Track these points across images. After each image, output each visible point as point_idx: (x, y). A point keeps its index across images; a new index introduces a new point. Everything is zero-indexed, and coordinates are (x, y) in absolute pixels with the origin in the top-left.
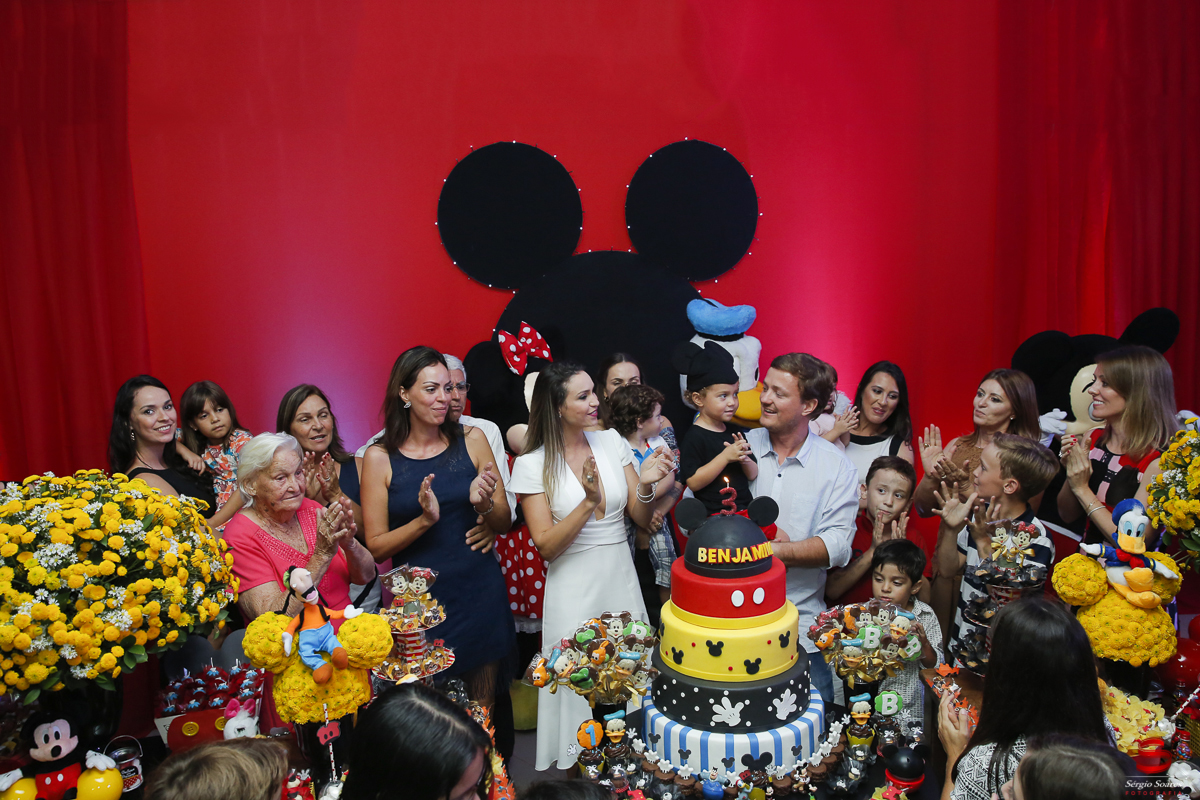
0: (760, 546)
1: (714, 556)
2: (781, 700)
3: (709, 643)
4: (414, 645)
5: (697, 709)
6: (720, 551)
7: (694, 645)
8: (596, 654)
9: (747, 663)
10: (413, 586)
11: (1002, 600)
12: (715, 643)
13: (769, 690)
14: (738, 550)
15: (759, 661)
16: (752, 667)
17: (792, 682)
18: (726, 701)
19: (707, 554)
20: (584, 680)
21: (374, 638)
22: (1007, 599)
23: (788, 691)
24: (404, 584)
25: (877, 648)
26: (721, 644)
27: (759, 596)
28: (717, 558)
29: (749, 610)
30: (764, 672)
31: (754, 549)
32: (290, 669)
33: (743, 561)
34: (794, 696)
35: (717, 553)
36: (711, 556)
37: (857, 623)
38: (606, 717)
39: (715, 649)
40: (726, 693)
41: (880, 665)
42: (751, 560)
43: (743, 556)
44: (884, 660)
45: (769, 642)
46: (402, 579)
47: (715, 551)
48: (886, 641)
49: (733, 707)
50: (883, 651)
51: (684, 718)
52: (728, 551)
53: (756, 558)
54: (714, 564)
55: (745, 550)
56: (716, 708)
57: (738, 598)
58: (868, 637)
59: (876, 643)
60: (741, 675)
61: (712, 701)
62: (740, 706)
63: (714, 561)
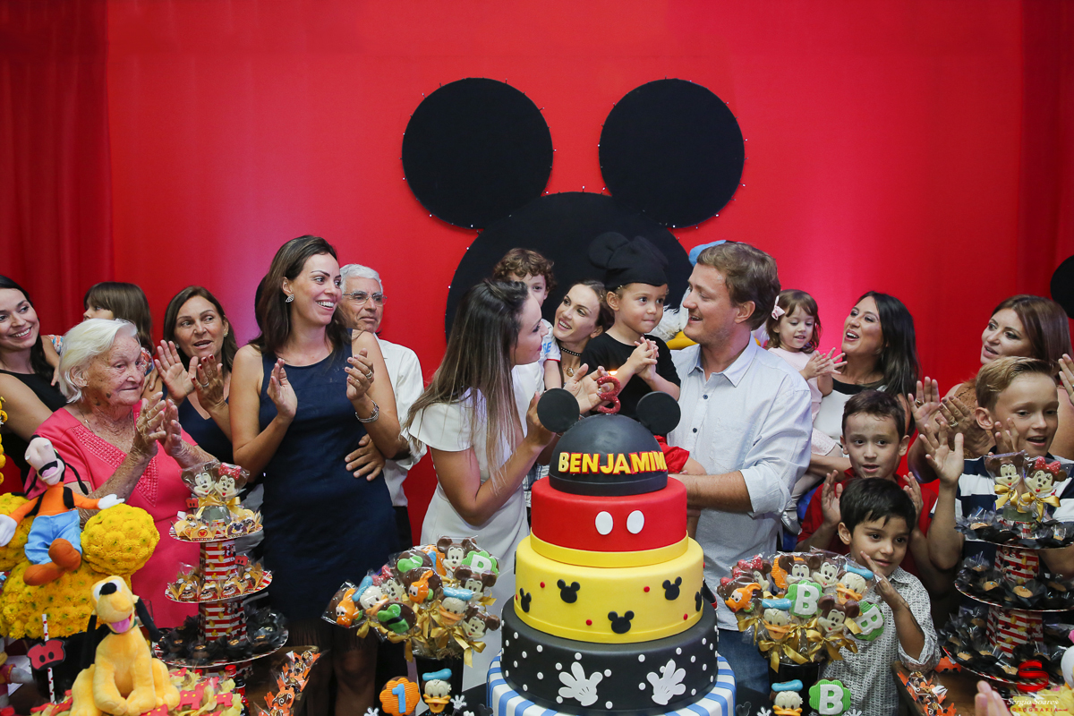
0: (644, 455)
1: (578, 463)
2: (661, 675)
3: (561, 584)
4: (216, 561)
5: (540, 676)
6: (586, 456)
7: (542, 585)
8: (414, 587)
9: (612, 616)
10: (219, 486)
11: (1011, 568)
12: (568, 584)
13: (642, 658)
14: (611, 456)
15: (630, 615)
16: (621, 623)
17: (679, 651)
18: (577, 668)
19: (569, 461)
20: (395, 620)
21: (121, 535)
22: (1018, 567)
23: (671, 663)
24: (210, 484)
25: (814, 616)
26: (576, 586)
27: (636, 522)
28: (580, 466)
29: (620, 541)
30: (637, 633)
31: (634, 457)
32: (18, 567)
33: (616, 471)
34: (682, 673)
35: (581, 460)
36: (574, 462)
37: (789, 578)
38: (426, 676)
39: (569, 593)
40: (578, 656)
41: (818, 639)
42: (628, 471)
43: (617, 465)
44: (824, 633)
45: (647, 589)
46: (208, 477)
47: (579, 456)
48: (826, 606)
49: (588, 677)
50: (822, 620)
51: (525, 687)
52: (596, 457)
53: (636, 470)
54: (576, 473)
55: (621, 457)
56: (564, 677)
57: (604, 523)
58: (801, 598)
59: (813, 608)
60: (604, 633)
61: (559, 666)
62: (597, 677)
63: (577, 470)
